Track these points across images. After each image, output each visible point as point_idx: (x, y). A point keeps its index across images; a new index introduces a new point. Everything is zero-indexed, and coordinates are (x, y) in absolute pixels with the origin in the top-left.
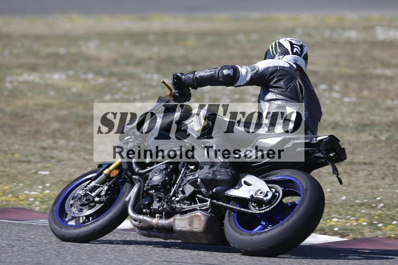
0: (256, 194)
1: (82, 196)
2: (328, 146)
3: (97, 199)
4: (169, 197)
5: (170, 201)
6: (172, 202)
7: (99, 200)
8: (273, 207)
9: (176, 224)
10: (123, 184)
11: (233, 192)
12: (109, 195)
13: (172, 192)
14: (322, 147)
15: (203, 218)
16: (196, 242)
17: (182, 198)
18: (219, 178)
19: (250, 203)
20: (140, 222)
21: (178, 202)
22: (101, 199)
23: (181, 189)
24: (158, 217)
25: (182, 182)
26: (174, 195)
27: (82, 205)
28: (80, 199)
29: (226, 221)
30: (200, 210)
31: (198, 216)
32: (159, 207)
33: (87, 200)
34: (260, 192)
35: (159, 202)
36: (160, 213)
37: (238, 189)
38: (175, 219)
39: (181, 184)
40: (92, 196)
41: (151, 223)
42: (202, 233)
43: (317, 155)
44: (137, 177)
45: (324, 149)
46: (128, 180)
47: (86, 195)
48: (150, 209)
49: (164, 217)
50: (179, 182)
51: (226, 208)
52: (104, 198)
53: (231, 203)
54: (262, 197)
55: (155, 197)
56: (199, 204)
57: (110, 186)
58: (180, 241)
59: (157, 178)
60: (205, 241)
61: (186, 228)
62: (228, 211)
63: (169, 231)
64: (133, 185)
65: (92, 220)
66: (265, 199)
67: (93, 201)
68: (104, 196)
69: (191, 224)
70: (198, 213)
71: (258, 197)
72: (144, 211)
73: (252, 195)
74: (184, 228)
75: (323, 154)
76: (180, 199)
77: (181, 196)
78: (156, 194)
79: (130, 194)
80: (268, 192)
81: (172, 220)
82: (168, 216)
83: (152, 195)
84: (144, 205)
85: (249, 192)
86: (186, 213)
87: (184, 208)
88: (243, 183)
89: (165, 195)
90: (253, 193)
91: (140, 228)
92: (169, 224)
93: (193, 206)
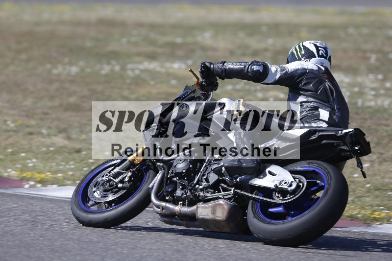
0: (280, 184)
1: (105, 181)
2: (354, 139)
3: (120, 185)
4: (193, 185)
5: (193, 189)
6: (196, 190)
7: (122, 186)
8: (297, 197)
9: (198, 212)
10: (147, 170)
11: (257, 182)
12: (132, 181)
13: (196, 180)
14: (348, 140)
15: (226, 207)
16: (218, 230)
17: (206, 186)
18: (244, 166)
19: (274, 193)
20: (163, 209)
21: (201, 190)
22: (124, 185)
23: (205, 177)
24: (181, 204)
25: (206, 170)
26: (198, 183)
27: (105, 191)
28: (103, 184)
29: (249, 211)
30: (224, 198)
31: (221, 204)
32: (182, 194)
33: (110, 186)
34: (284, 182)
35: (182, 189)
36: (183, 200)
37: (262, 178)
38: (197, 207)
39: (205, 172)
40: (115, 182)
41: (174, 210)
42: (224, 221)
43: (342, 148)
44: (161, 164)
45: (349, 142)
46: (152, 167)
47: (109, 181)
48: (174, 197)
49: (187, 205)
50: (203, 170)
51: (250, 198)
52: (127, 185)
53: (255, 193)
54: (286, 187)
55: (178, 184)
56: (223, 193)
57: (133, 173)
58: (202, 229)
59: (181, 166)
60: (226, 230)
61: (209, 216)
62: (251, 201)
63: (191, 218)
64: (157, 172)
65: (114, 206)
66: (289, 189)
67: (117, 187)
68: (127, 183)
69: (214, 213)
70: (221, 202)
71: (283, 187)
72: (167, 198)
73: (276, 185)
74: (206, 216)
75: (348, 147)
76: (204, 188)
77: (205, 184)
78: (180, 181)
79: (154, 181)
80: (292, 182)
81: (194, 207)
82: (191, 204)
83: (175, 182)
84: (167, 192)
85: (273, 181)
86: (210, 202)
87: (207, 197)
88: (267, 173)
89: (189, 183)
90: (277, 183)
91: (163, 215)
92: (192, 211)
93: (217, 194)
